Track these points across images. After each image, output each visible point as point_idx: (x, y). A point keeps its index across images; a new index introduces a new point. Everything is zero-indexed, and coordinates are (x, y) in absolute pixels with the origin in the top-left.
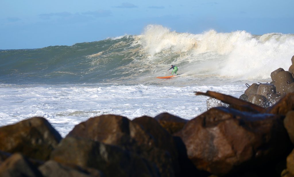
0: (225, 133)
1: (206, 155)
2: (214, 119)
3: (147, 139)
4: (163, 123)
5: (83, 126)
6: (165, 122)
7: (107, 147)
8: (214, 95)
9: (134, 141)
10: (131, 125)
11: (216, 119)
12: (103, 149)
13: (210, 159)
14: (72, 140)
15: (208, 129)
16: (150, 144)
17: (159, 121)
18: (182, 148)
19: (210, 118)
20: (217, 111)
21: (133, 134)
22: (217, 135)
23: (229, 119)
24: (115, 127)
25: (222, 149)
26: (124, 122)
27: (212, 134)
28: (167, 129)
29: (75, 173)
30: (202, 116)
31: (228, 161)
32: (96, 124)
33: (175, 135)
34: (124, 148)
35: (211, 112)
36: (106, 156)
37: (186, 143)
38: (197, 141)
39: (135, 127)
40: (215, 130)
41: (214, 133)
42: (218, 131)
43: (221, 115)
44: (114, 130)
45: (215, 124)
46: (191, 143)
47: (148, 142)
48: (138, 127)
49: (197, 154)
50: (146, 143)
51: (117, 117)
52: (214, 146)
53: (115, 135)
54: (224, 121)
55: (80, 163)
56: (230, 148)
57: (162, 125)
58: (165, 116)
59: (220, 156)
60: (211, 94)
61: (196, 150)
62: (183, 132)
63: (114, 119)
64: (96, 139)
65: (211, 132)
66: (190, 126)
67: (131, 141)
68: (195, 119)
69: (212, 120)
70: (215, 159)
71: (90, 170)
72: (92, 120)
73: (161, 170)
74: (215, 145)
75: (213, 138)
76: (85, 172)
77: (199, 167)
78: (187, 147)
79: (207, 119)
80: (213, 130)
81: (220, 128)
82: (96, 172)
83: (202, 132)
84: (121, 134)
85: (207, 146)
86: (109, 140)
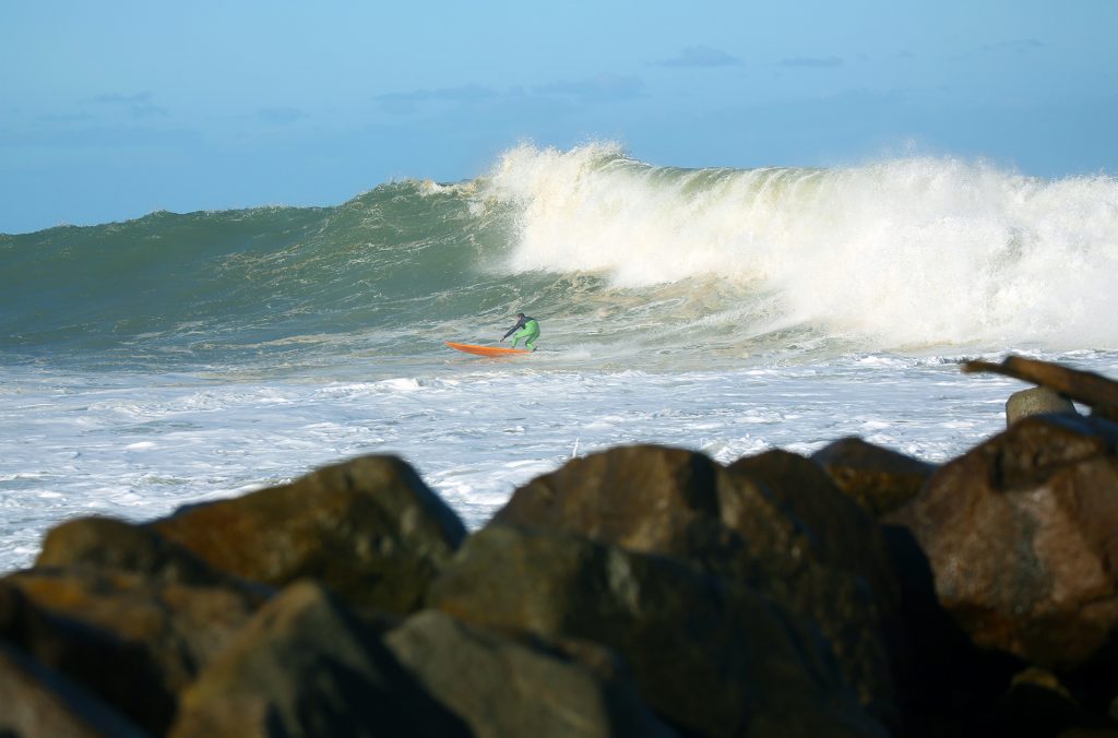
0: (1074, 509)
1: (1007, 594)
2: (1035, 458)
3: (783, 536)
4: (845, 478)
5: (545, 491)
6: (851, 472)
7: (637, 560)
8: (1033, 370)
9: (736, 540)
10: (723, 484)
11: (1042, 460)
12: (620, 570)
13: (1019, 610)
14: (504, 536)
15: (1011, 496)
16: (796, 552)
17: (828, 470)
18: (913, 567)
19: (1018, 455)
20: (1043, 431)
21: (730, 516)
22: (1046, 520)
23: (1089, 458)
24: (663, 491)
25: (1065, 568)
26: (696, 470)
27: (1025, 514)
28: (861, 500)
29: (519, 656)
30: (990, 449)
31: (1091, 613)
32: (593, 482)
33: (889, 519)
34: (697, 567)
35: (1025, 434)
36: (632, 595)
37: (931, 551)
38: (973, 538)
39: (738, 489)
40: (1040, 501)
41: (1034, 509)
42: (1050, 503)
43: (1060, 441)
44: (663, 504)
45: (1038, 481)
46: (949, 548)
47: (789, 546)
48: (749, 491)
49: (971, 588)
50: (780, 548)
51: (671, 453)
52: (1036, 561)
53: (665, 519)
54: (1072, 464)
55: (538, 620)
56: (1097, 566)
57: (840, 483)
58: (852, 450)
59: (1059, 595)
60: (1023, 368)
61: (967, 574)
62: (920, 508)
63: (660, 458)
64: (594, 533)
65: (1023, 506)
66: (946, 487)
67: (724, 540)
68: (959, 462)
69: (1026, 461)
70: (1040, 608)
71: (572, 646)
72: (577, 468)
73: (838, 648)
74: (1040, 555)
75: (1030, 528)
76: (557, 653)
77: (983, 638)
78: (934, 565)
79: (1009, 456)
80: (1032, 502)
81: (1059, 491)
82: (598, 655)
83: (991, 508)
84: (688, 516)
85: (1011, 558)
86: (642, 540)
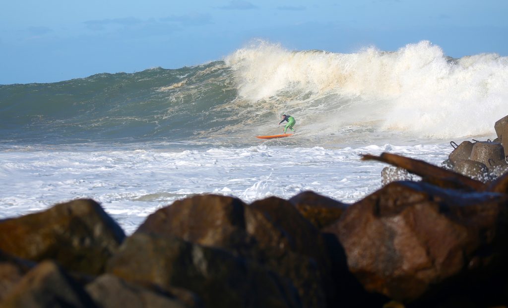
0: (413, 226)
1: (381, 266)
2: (395, 202)
3: (276, 238)
4: (305, 210)
5: (163, 216)
6: (308, 207)
7: (207, 250)
8: (394, 159)
9: (254, 240)
10: (248, 214)
11: (399, 203)
12: (198, 255)
13: (387, 273)
14: (143, 238)
15: (383, 220)
16: (282, 246)
17: (297, 206)
18: (337, 253)
19: (387, 200)
20: (399, 189)
21: (251, 228)
22: (400, 231)
23: (420, 202)
24: (219, 216)
25: (409, 254)
26: (235, 206)
27: (390, 229)
28: (312, 221)
29: (150, 297)
30: (374, 197)
31: (421, 275)
32: (186, 212)
33: (326, 230)
34: (235, 253)
35: (390, 190)
36: (204, 267)
37: (346, 245)
38: (365, 240)
39: (255, 216)
40: (397, 222)
41: (394, 226)
42: (402, 223)
43: (407, 194)
44: (219, 222)
45: (396, 211)
46: (354, 244)
47: (279, 243)
48: (260, 216)
49: (364, 263)
50: (274, 244)
51: (221, 198)
52: (395, 250)
53: (220, 230)
54: (412, 205)
55: (159, 278)
56: (424, 253)
57: (303, 213)
58: (309, 197)
59: (406, 267)
60: (390, 158)
61: (362, 256)
62: (341, 225)
63: (217, 202)
64: (186, 237)
65: (389, 224)
66: (353, 215)
67: (248, 240)
68: (361, 203)
69: (390, 203)
70: (397, 273)
71: (175, 291)
72: (179, 204)
73: (301, 292)
74: (397, 247)
75: (392, 235)
76: (168, 295)
77: (370, 287)
78: (348, 253)
79: (382, 201)
80: (393, 222)
81: (406, 217)
82: (187, 296)
83: (374, 226)
84: (231, 229)
85: (383, 249)
86: (209, 240)
